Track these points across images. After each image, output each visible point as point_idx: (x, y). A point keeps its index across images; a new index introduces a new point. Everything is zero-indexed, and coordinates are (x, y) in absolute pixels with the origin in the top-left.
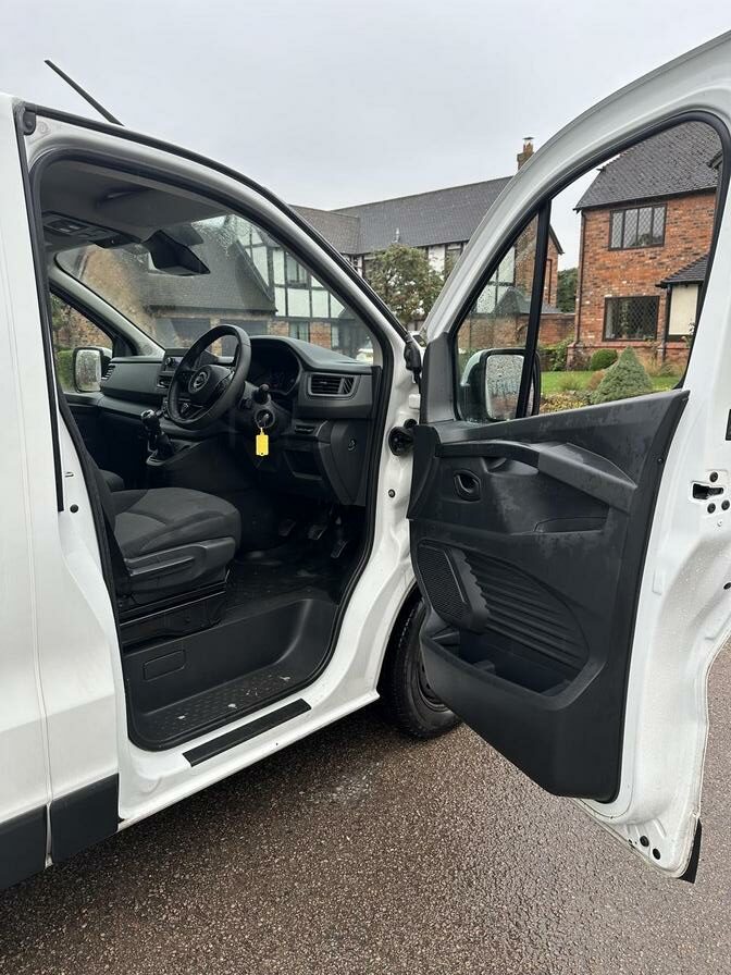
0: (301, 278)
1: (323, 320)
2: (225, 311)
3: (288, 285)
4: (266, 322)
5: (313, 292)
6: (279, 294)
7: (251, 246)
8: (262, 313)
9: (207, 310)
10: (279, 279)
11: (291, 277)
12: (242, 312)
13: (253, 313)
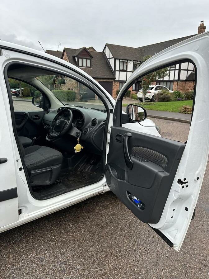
0: (124, 68)
3: (120, 71)
4: (112, 82)
5: (128, 72)
6: (117, 73)
7: (110, 58)
8: (111, 79)
9: (95, 78)
11: (121, 68)
12: (106, 79)
13: (109, 79)
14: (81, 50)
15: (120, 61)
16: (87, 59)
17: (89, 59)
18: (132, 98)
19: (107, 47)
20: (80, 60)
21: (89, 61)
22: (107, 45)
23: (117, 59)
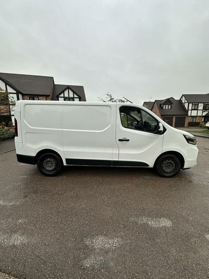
0: (196, 108)
1: (200, 116)
2: (177, 115)
3: (192, 110)
4: (185, 117)
5: (198, 111)
6: (190, 112)
7: (185, 103)
8: (185, 115)
9: (173, 115)
10: (190, 108)
11: (193, 108)
12: (181, 115)
13: (183, 115)
14: (165, 100)
15: (192, 104)
16: (169, 105)
17: (170, 105)
18: (201, 127)
19: (183, 96)
20: (164, 106)
21: (170, 106)
22: (183, 95)
23: (190, 103)
